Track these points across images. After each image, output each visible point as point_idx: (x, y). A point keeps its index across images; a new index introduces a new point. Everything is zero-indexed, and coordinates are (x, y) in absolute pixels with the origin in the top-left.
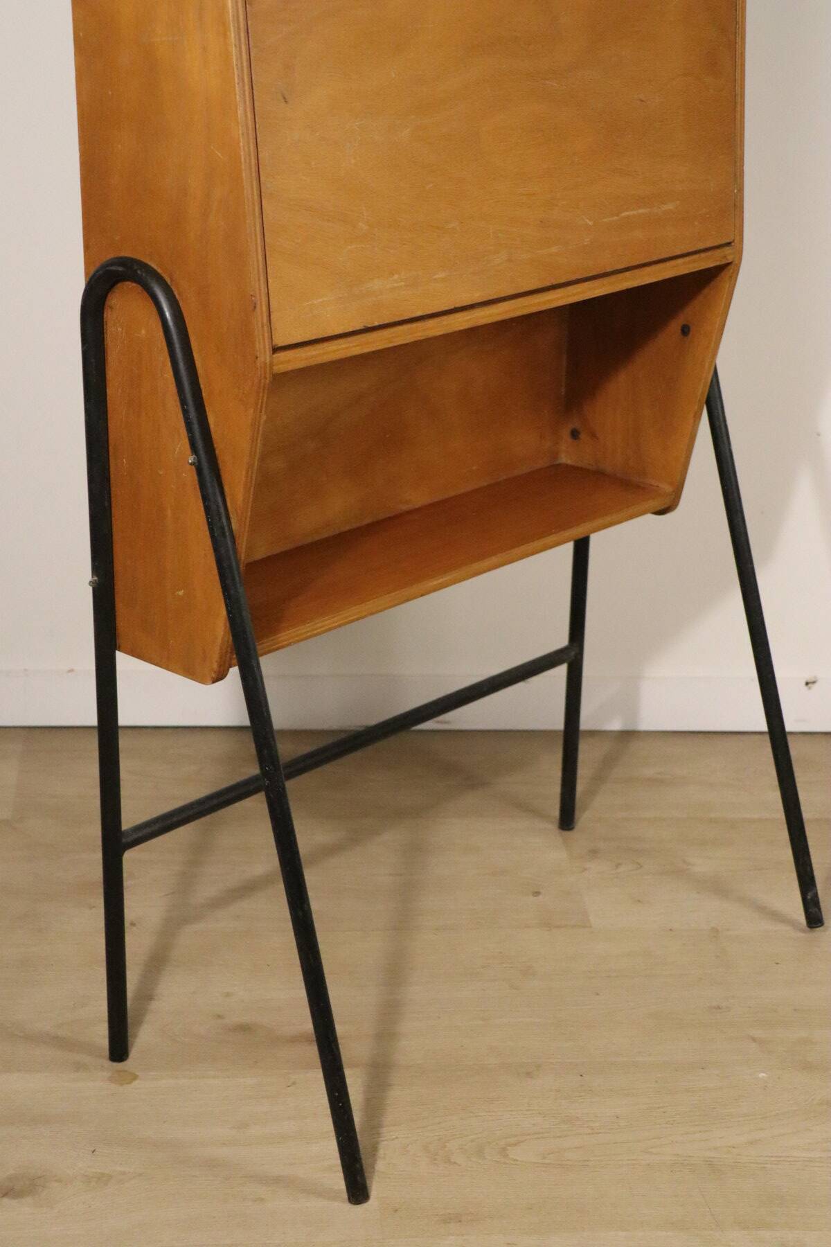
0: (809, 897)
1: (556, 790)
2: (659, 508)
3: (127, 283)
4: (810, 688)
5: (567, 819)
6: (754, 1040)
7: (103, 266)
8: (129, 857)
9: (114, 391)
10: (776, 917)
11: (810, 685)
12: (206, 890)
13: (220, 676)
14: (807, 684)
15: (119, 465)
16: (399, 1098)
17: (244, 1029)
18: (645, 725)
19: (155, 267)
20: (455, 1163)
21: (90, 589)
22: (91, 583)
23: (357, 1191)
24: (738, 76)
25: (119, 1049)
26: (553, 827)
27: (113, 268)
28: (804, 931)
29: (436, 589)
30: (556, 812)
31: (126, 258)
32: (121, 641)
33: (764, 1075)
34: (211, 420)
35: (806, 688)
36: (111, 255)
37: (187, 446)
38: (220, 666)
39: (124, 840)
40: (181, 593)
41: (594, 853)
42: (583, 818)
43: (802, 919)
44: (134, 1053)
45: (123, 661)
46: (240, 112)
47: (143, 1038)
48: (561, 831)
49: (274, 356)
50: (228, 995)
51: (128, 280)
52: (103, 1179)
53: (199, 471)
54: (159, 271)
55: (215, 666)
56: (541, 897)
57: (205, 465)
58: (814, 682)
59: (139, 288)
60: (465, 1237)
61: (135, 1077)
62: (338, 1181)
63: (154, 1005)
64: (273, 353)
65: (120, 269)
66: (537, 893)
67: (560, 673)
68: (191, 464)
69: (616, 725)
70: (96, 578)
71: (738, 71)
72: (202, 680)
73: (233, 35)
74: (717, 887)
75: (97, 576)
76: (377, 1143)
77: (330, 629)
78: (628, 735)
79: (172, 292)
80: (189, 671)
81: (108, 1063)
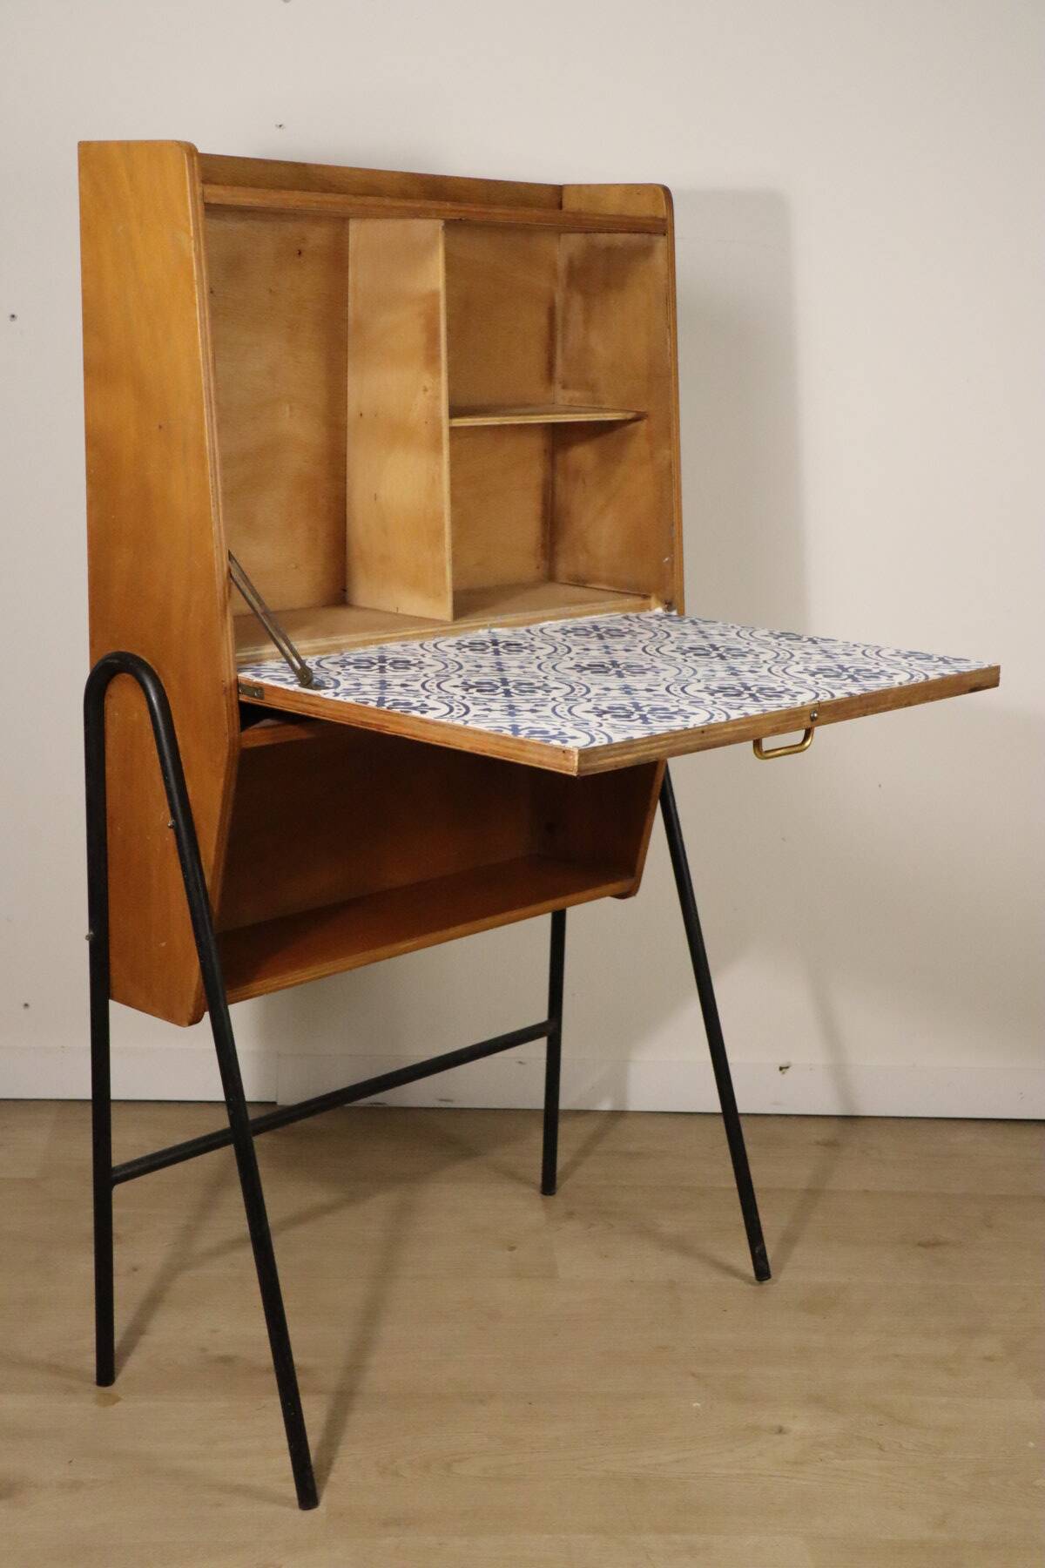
0: (757, 1252)
1: (538, 1160)
2: (618, 892)
3: (124, 674)
4: (784, 1073)
5: (549, 1185)
6: (693, 1375)
7: (102, 660)
8: (119, 1191)
9: (112, 769)
10: (730, 1270)
11: (784, 1070)
12: (205, 1242)
13: (195, 1020)
14: (781, 1069)
15: (115, 834)
16: (359, 1420)
17: (226, 1360)
18: (635, 1105)
19: (145, 659)
20: (402, 1475)
21: (86, 944)
22: (88, 937)
23: (308, 1496)
24: (675, 520)
25: (106, 1373)
26: (535, 1192)
27: (109, 661)
28: (752, 1284)
29: (406, 951)
30: (539, 1180)
31: (122, 653)
32: (114, 990)
33: (698, 1404)
34: (189, 790)
35: (780, 1073)
36: (112, 650)
37: (169, 814)
38: (195, 1010)
39: (114, 1176)
40: (163, 944)
41: (570, 1215)
42: (563, 1186)
43: (751, 1271)
44: (119, 1379)
45: (115, 1009)
46: (215, 528)
47: (130, 1369)
48: (544, 1197)
49: (243, 734)
50: (215, 1331)
51: (124, 672)
52: (76, 1486)
53: (178, 835)
54: (150, 663)
55: (191, 1010)
56: (516, 1251)
57: (182, 828)
58: (787, 1068)
59: (133, 679)
60: (401, 1538)
61: (118, 1400)
62: (291, 1490)
63: (144, 1339)
64: (242, 731)
65: (116, 661)
66: (512, 1249)
67: (540, 1046)
68: (170, 827)
69: (606, 1105)
70: (92, 933)
71: (675, 515)
72: (180, 1024)
73: (209, 467)
74: (681, 1246)
75: (94, 931)
76: (333, 1458)
77: (302, 983)
78: (618, 1115)
79: (159, 682)
80: (170, 1016)
81: (95, 1387)
